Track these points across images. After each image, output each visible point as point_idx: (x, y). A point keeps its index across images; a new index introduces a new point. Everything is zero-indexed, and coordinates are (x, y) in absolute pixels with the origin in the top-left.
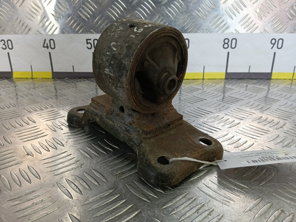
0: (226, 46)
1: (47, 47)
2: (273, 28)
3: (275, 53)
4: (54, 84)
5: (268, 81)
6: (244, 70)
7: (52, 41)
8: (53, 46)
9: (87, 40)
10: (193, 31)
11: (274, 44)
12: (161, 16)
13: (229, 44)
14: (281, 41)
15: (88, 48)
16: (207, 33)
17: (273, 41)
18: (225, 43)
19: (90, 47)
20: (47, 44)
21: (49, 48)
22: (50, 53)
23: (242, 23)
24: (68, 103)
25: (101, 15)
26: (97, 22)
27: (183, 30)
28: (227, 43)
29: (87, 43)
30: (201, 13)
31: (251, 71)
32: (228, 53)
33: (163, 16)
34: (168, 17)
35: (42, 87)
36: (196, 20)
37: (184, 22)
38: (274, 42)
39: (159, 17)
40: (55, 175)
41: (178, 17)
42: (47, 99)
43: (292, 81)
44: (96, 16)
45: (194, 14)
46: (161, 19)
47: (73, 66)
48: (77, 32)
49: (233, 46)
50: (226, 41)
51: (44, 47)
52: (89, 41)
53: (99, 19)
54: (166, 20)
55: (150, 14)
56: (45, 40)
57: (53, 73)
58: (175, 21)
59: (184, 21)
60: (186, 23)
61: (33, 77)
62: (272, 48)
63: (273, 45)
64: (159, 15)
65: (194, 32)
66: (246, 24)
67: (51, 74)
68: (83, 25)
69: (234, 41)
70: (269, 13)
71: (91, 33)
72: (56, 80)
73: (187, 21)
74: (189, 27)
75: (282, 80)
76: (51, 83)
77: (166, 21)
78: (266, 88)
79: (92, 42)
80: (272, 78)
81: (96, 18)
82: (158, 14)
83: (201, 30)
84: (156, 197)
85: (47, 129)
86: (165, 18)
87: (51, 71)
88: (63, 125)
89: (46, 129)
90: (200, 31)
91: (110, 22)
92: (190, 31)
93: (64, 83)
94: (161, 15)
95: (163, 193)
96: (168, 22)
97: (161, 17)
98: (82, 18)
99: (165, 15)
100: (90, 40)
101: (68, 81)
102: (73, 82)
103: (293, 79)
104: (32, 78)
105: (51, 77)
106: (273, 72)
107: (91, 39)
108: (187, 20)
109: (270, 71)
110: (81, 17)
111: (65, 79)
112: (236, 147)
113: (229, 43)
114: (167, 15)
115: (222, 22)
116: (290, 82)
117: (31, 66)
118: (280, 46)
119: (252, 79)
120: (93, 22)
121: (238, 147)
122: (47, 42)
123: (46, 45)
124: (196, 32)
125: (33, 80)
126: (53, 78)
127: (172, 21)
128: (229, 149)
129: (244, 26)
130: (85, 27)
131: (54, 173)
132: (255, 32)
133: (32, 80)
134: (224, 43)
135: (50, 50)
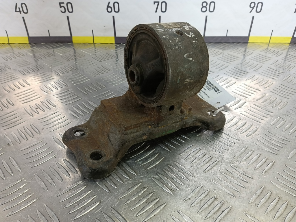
0: (204, 9)
1: (20, 12)
3: (253, 17)
4: (33, 52)
5: (246, 44)
6: (222, 34)
7: (24, 5)
8: (25, 11)
9: (60, 3)
11: (253, 8)
14: (260, 5)
15: (61, 11)
17: (253, 5)
18: (203, 7)
19: (63, 11)
20: (19, 8)
21: (22, 12)
22: (23, 18)
28: (205, 7)
29: (61, 7)
31: (228, 35)
32: (207, 17)
35: (19, 57)
42: (24, 74)
43: (269, 45)
47: (48, 31)
49: (212, 9)
50: (205, 4)
51: (16, 11)
52: (62, 5)
56: (16, 4)
57: (30, 38)
61: (10, 43)
62: (251, 12)
63: (252, 9)
67: (27, 39)
69: (212, 4)
72: (33, 46)
75: (258, 44)
76: (27, 51)
78: (243, 49)
79: (65, 5)
80: (249, 42)
85: (25, 114)
87: (27, 36)
88: (39, 108)
95: (122, 183)
100: (63, 3)
101: (44, 47)
102: (49, 49)
103: (269, 43)
104: (9, 44)
105: (28, 42)
106: (251, 35)
107: (65, 3)
109: (246, 35)
111: (42, 44)
113: (207, 7)
116: (266, 46)
117: (6, 31)
118: (259, 10)
119: (229, 43)
122: (19, 6)
123: (18, 10)
126: (30, 43)
133: (9, 47)
134: (202, 7)
135: (23, 14)
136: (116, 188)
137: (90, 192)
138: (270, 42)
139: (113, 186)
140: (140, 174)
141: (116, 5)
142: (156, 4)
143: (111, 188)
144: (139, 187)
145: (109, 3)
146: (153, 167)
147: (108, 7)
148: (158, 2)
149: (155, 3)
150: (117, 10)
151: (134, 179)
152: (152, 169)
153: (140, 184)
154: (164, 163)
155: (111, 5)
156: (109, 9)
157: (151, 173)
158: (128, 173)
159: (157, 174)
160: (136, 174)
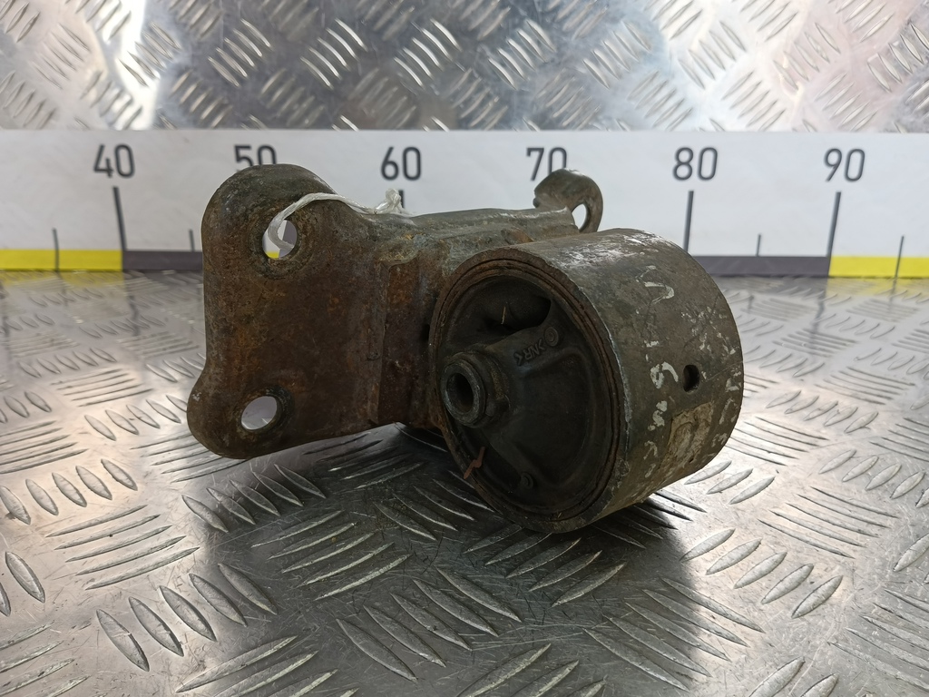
0: (683, 171)
1: (108, 171)
2: (830, 116)
3: (839, 195)
4: (128, 289)
5: (818, 283)
6: (743, 248)
7: (123, 153)
8: (125, 168)
9: (238, 148)
10: (577, 123)
11: (836, 166)
12: (476, 75)
13: (695, 164)
14: (856, 157)
16: (624, 129)
17: (833, 158)
18: (680, 164)
20: (108, 161)
21: (115, 174)
22: (116, 191)
23: (732, 99)
24: (165, 349)
25: (284, 70)
26: (271, 92)
27: (547, 121)
28: (687, 164)
29: (239, 159)
30: (603, 67)
31: (764, 252)
32: (691, 194)
33: (481, 75)
34: (499, 80)
35: (87, 299)
36: (588, 89)
37: (549, 96)
38: (836, 161)
39: (471, 79)
40: (94, 587)
41: (529, 79)
42: (97, 337)
43: (895, 282)
44: (268, 72)
45: (582, 70)
46: (475, 84)
47: (191, 232)
48: (206, 124)
49: (707, 171)
50: (684, 156)
51: (97, 169)
52: (243, 153)
53: (278, 84)
54: (493, 87)
55: (442, 69)
56: (102, 148)
57: (126, 254)
58: (521, 93)
59: (550, 93)
60: (555, 99)
61: (62, 267)
62: (830, 178)
63: (831, 170)
64: (470, 71)
65: (581, 126)
66: (748, 103)
67: (118, 258)
68: (226, 102)
69: (709, 156)
70: (818, 69)
71: (250, 125)
72: (135, 277)
73: (557, 93)
74: (565, 113)
75: (861, 280)
76: (117, 286)
77: (492, 93)
78: (812, 303)
79: (252, 154)
80: (832, 272)
81: (267, 79)
82: (467, 68)
83: (604, 122)
84: (438, 661)
85: (86, 433)
86: (490, 83)
87: (118, 247)
88: (139, 418)
89: (81, 431)
90: (601, 124)
91: (313, 93)
92: (568, 125)
93: (159, 286)
94: (477, 71)
95: (465, 647)
96: (498, 94)
97: (476, 79)
98: (224, 79)
99: (489, 72)
100: (248, 147)
101: (172, 280)
102: (188, 283)
103: (896, 276)
104: (57, 271)
105: (118, 266)
106: (835, 253)
107: (252, 147)
108: (558, 89)
109: (823, 252)
110: (217, 74)
111: (165, 272)
112: (716, 489)
113: (691, 163)
114: (494, 73)
115: (670, 96)
116: (888, 286)
117: (55, 232)
118: (853, 173)
119: (768, 276)
120: (257, 91)
121: (720, 491)
122: (109, 153)
123: (103, 165)
124: (587, 127)
125: (61, 277)
126: (125, 271)
127: (510, 93)
128: (692, 496)
129: (739, 110)
130: (231, 107)
131: (93, 580)
132: (775, 128)
133: (54, 278)
134: (675, 163)
135: (116, 180)
136: (441, 663)
137: (328, 675)
138: (901, 274)
139: (426, 656)
140: (534, 617)
141: (412, 156)
142: (535, 155)
143: (417, 664)
144: (535, 662)
145: (391, 150)
146: (583, 596)
147: (386, 162)
148: (541, 151)
149: (530, 151)
150: (412, 171)
151: (512, 635)
152: (582, 601)
153: (540, 652)
154: (628, 584)
155: (397, 157)
156: (390, 170)
157: (577, 614)
158: (482, 612)
159: (603, 619)
160: (516, 618)
